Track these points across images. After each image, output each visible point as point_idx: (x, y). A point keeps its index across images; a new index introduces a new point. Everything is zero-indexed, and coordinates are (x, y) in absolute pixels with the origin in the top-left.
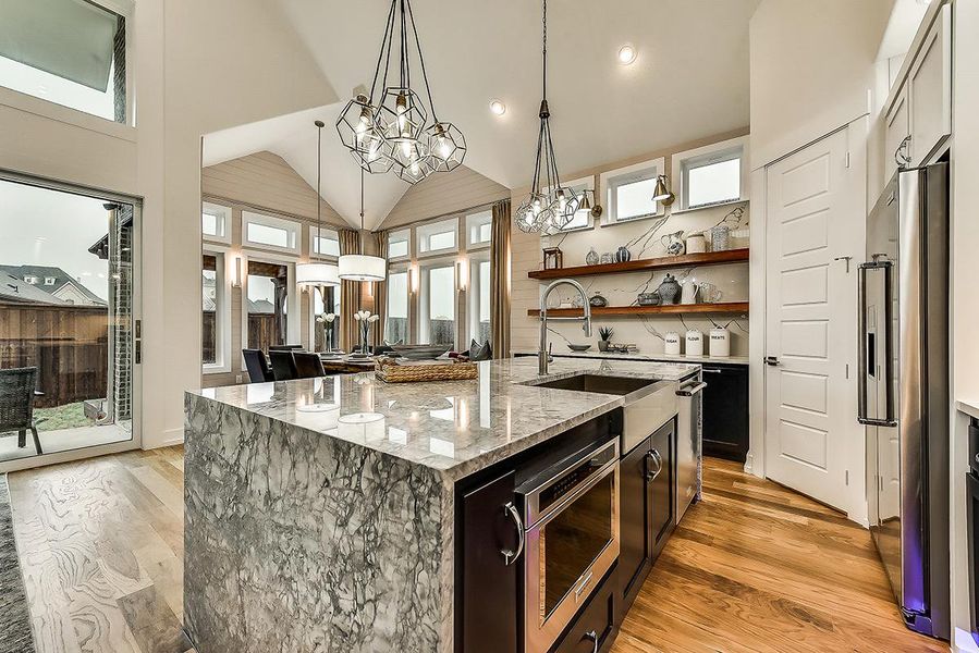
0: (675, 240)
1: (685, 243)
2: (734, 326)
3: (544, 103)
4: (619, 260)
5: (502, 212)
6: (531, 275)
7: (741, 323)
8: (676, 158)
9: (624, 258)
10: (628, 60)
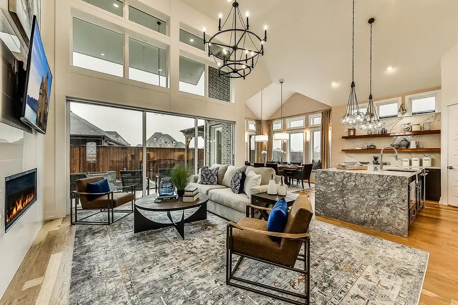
0: (407, 126)
1: (411, 127)
2: (433, 156)
3: (371, 96)
4: (382, 132)
5: (327, 114)
6: (343, 137)
7: (437, 155)
8: (407, 98)
9: (384, 132)
10: (390, 70)
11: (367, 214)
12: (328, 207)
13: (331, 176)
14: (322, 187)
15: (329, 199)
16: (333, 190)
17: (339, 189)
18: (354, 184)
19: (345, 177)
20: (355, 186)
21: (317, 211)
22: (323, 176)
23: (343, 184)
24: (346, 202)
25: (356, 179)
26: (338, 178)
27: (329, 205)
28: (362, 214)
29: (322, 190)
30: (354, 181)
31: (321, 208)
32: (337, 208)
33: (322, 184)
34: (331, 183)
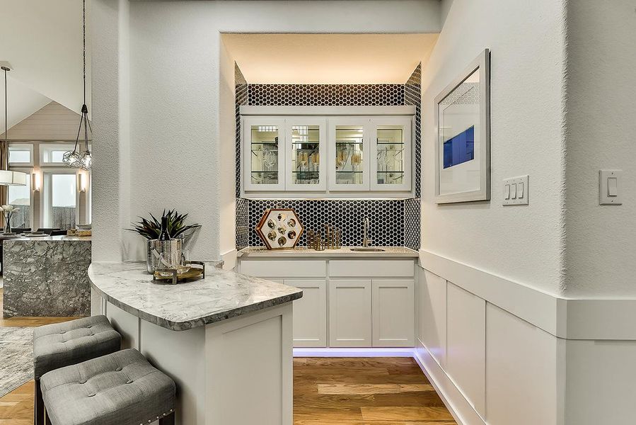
11: (77, 298)
12: (24, 300)
13: (30, 248)
14: (14, 268)
15: (27, 285)
16: (33, 270)
17: (41, 268)
18: (61, 257)
19: (49, 249)
20: (62, 260)
21: (7, 311)
22: (17, 249)
23: (47, 259)
24: (51, 286)
25: (64, 250)
26: (40, 251)
27: (26, 297)
28: (70, 299)
29: (15, 273)
30: (62, 253)
31: (12, 305)
32: (38, 298)
33: (15, 263)
34: (29, 260)
